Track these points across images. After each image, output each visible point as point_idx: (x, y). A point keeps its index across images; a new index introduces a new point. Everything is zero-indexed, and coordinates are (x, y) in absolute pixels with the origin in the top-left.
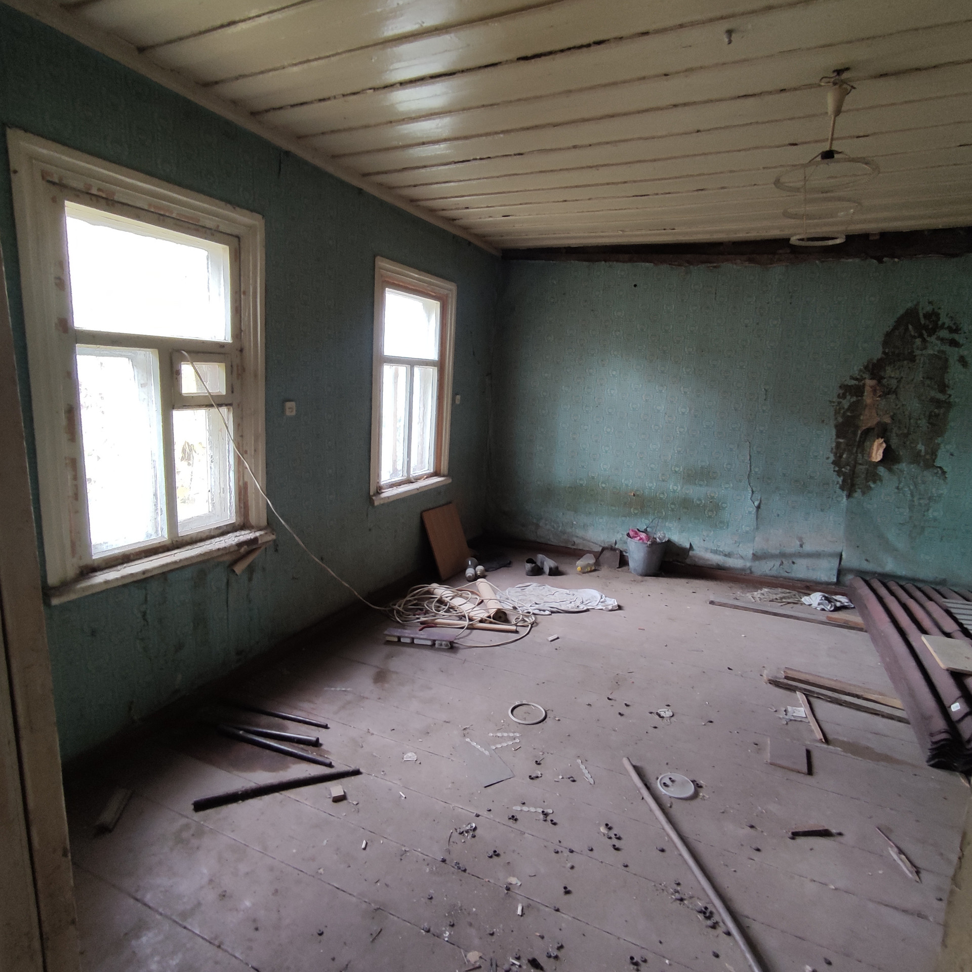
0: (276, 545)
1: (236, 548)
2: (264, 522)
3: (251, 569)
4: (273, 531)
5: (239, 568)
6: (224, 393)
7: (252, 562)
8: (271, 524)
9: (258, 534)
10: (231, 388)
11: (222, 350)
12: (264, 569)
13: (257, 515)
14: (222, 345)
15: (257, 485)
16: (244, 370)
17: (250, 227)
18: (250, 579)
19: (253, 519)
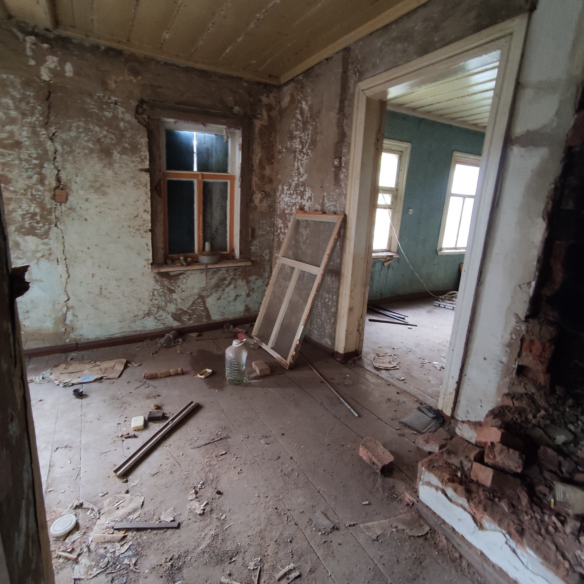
0: (398, 260)
1: (386, 257)
2: (396, 251)
3: (389, 266)
4: (398, 255)
5: (386, 264)
6: (390, 204)
7: (390, 264)
8: (398, 252)
9: (393, 254)
10: (392, 203)
11: (391, 190)
12: (393, 268)
13: (394, 248)
14: (391, 188)
15: (396, 236)
16: (397, 197)
17: (406, 148)
18: (388, 270)
19: (392, 250)
